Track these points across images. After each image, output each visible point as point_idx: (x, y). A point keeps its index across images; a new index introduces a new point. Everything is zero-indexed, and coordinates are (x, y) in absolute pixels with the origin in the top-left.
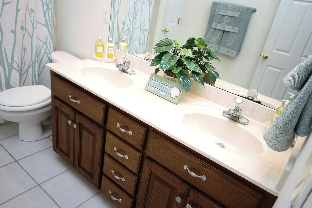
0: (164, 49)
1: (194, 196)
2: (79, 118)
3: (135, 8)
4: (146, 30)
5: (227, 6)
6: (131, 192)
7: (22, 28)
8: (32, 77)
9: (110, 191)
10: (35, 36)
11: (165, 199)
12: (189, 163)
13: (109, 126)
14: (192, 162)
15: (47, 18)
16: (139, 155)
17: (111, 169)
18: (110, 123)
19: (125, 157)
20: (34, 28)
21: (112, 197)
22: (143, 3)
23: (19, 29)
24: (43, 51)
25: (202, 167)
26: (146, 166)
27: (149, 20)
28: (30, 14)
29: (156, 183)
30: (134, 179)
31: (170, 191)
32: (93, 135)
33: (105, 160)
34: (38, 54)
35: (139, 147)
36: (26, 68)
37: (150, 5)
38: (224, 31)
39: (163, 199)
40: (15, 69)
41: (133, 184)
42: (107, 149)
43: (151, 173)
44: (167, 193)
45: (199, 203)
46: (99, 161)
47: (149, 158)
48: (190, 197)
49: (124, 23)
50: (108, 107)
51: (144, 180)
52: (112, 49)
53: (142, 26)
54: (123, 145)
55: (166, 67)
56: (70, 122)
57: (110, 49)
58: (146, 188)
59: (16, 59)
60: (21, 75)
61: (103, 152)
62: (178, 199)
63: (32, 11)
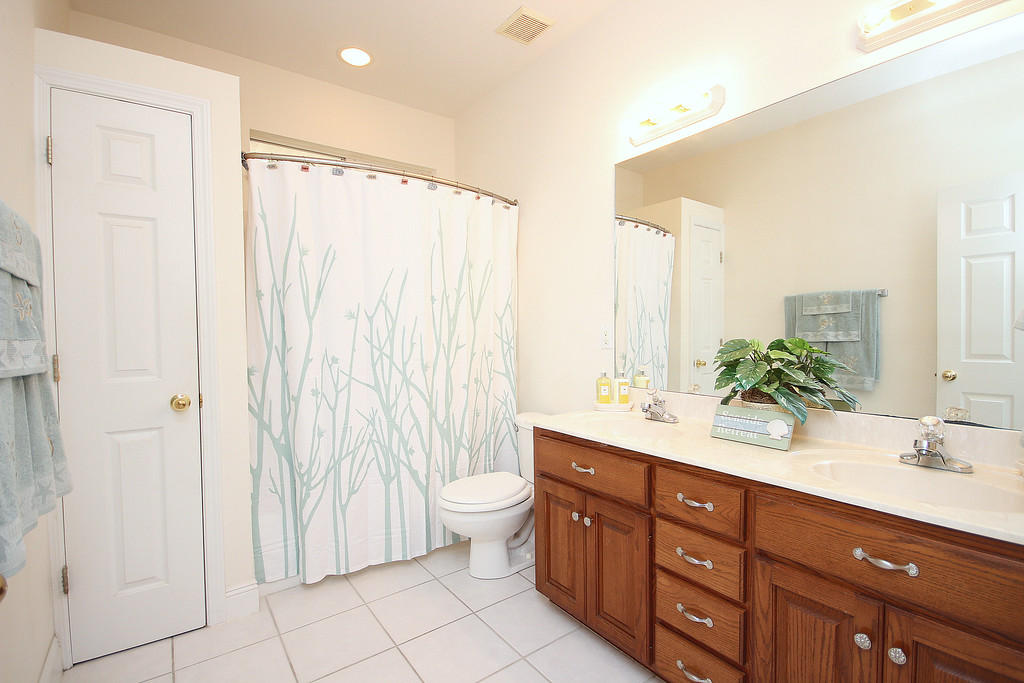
0: (737, 355)
1: (900, 625)
2: (592, 505)
3: (640, 330)
4: (663, 366)
5: (818, 298)
6: (734, 654)
7: (476, 381)
8: (485, 461)
9: (679, 664)
10: (491, 393)
11: (825, 651)
12: (863, 542)
13: (662, 504)
14: (871, 538)
15: (509, 364)
16: (737, 552)
17: (674, 604)
18: (663, 498)
19: (705, 563)
20: (491, 379)
21: (687, 673)
22: (651, 321)
23: (472, 381)
24: (501, 416)
25: (900, 545)
26: (760, 577)
27: (665, 347)
28: (487, 358)
29: (795, 613)
30: (736, 615)
31: (834, 627)
32: (628, 531)
33: (658, 585)
34: (495, 420)
35: (734, 534)
36: (477, 446)
37: (664, 322)
38: (827, 342)
39: (822, 653)
40: (464, 447)
41: (735, 630)
42: (661, 558)
43: (775, 588)
44: (827, 636)
45: (920, 640)
46: (644, 591)
47: (763, 554)
48: (891, 629)
49: (625, 357)
50: (652, 465)
51: (762, 612)
52: (626, 387)
53: (655, 359)
54: (696, 539)
55: (748, 383)
56: (575, 516)
57: (622, 388)
58: (770, 634)
59: (466, 430)
60: (471, 458)
61: (652, 566)
62: (862, 640)
63: (490, 353)
